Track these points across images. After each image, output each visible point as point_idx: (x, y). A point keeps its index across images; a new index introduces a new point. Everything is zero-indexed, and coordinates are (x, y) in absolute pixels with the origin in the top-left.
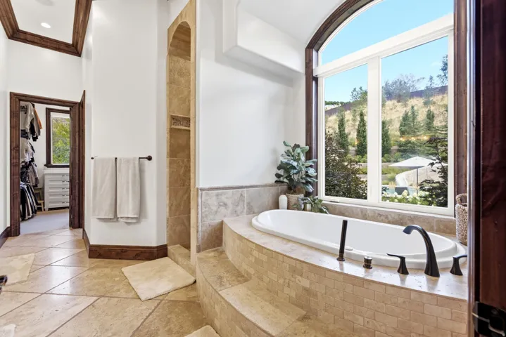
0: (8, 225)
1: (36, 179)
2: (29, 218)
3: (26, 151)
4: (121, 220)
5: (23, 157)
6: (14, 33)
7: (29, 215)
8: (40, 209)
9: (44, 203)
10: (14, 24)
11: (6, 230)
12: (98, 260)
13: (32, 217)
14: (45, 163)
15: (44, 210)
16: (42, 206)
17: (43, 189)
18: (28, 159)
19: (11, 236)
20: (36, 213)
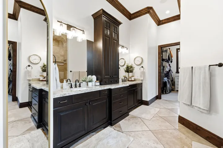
0: (158, 95)
1: (172, 78)
2: (168, 93)
3: (167, 67)
4: (196, 108)
5: (165, 69)
6: (159, 23)
7: (168, 92)
8: (173, 90)
9: (175, 88)
10: (158, 19)
11: (156, 96)
12: (183, 126)
13: (169, 93)
14: (176, 71)
15: (175, 91)
16: (174, 89)
17: (175, 82)
18: (167, 70)
19: (158, 99)
20: (171, 92)
